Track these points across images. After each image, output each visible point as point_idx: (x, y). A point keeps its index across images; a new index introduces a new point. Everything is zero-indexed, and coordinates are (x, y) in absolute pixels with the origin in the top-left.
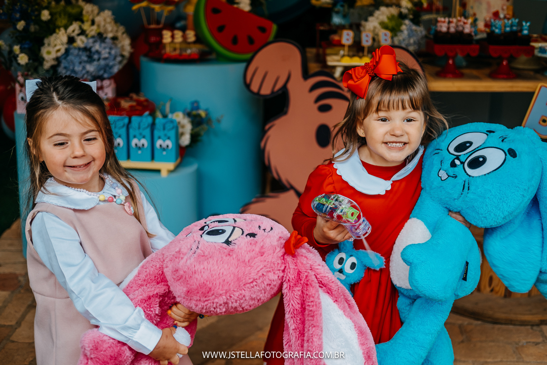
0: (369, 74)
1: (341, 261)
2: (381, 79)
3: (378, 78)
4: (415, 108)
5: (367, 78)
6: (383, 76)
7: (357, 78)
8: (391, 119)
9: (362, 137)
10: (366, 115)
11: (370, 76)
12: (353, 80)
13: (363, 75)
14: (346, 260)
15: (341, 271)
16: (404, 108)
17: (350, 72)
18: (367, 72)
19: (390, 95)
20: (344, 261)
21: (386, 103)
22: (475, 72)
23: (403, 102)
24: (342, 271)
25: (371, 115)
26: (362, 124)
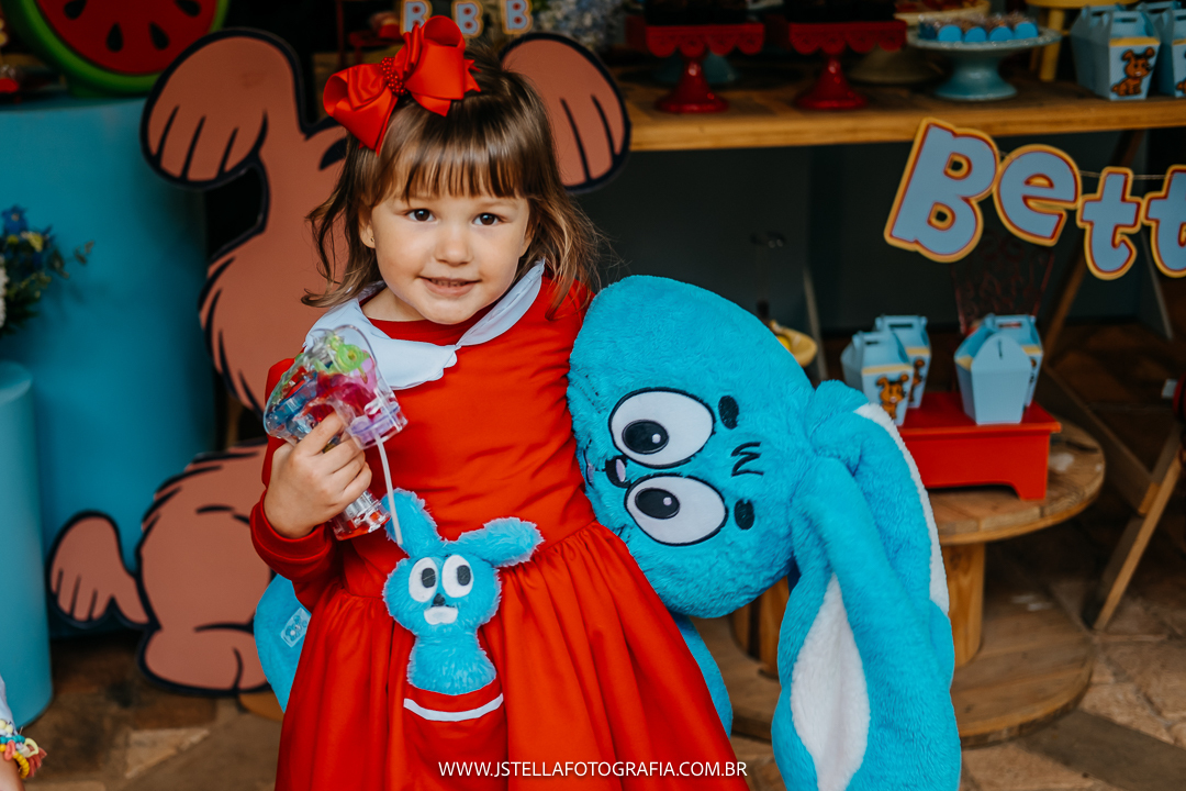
0: (391, 88)
1: (428, 578)
2: (421, 108)
3: (413, 105)
4: (500, 190)
5: (385, 101)
6: (428, 102)
7: (359, 97)
8: (440, 217)
9: (368, 248)
10: (378, 198)
11: (394, 94)
12: (350, 102)
13: (375, 90)
14: (441, 571)
15: (439, 601)
16: (474, 191)
17: (344, 76)
18: (386, 83)
19: (443, 152)
20: (437, 574)
21: (430, 174)
22: (757, 97)
23: (472, 171)
24: (443, 600)
25: (390, 200)
26: (369, 216)
